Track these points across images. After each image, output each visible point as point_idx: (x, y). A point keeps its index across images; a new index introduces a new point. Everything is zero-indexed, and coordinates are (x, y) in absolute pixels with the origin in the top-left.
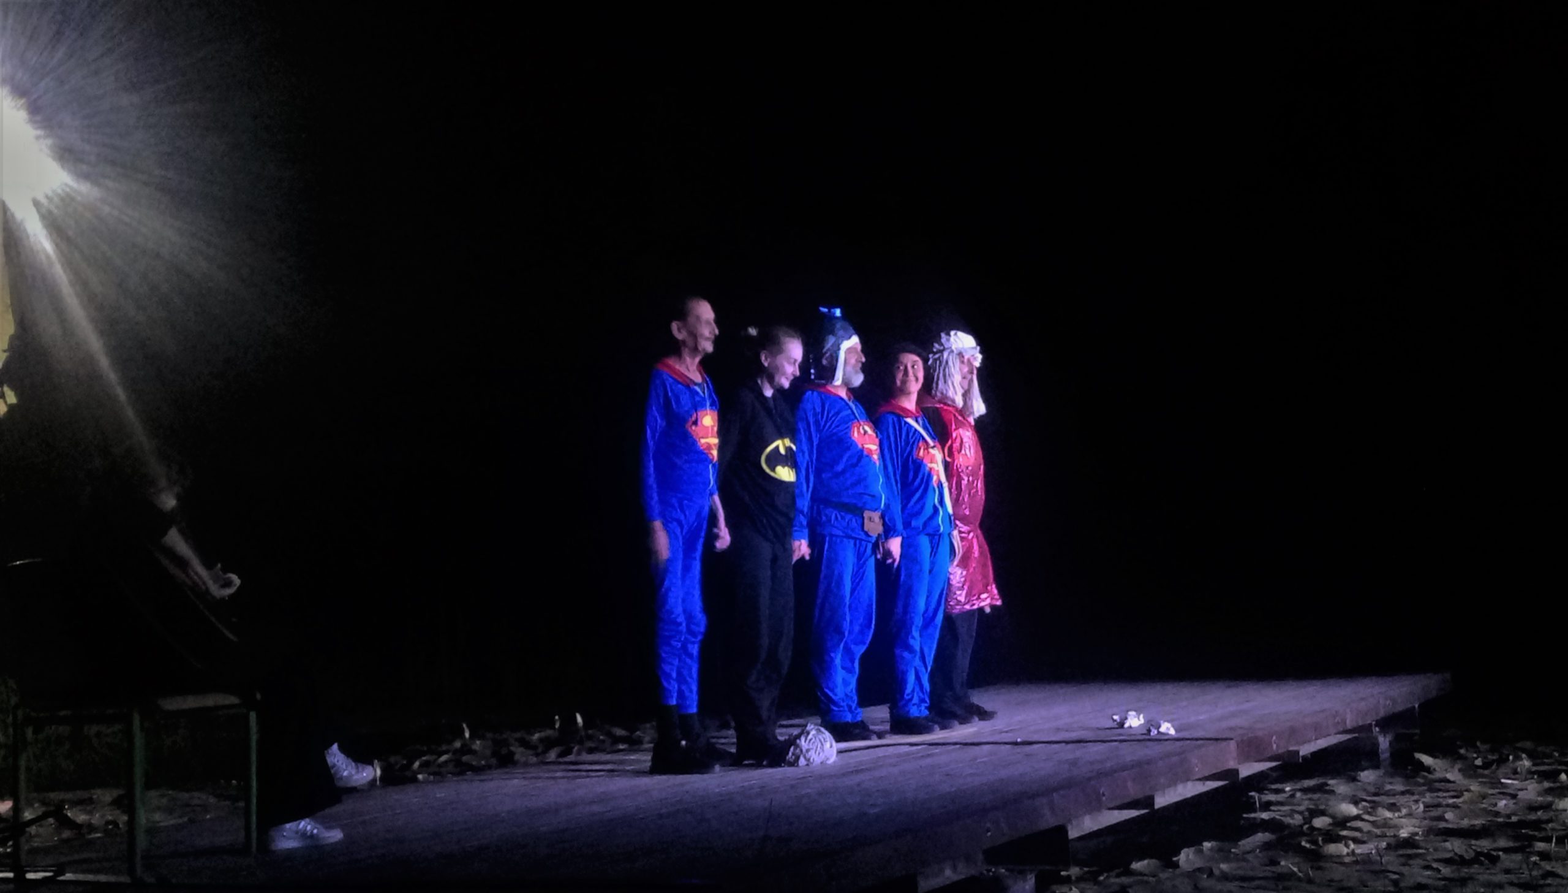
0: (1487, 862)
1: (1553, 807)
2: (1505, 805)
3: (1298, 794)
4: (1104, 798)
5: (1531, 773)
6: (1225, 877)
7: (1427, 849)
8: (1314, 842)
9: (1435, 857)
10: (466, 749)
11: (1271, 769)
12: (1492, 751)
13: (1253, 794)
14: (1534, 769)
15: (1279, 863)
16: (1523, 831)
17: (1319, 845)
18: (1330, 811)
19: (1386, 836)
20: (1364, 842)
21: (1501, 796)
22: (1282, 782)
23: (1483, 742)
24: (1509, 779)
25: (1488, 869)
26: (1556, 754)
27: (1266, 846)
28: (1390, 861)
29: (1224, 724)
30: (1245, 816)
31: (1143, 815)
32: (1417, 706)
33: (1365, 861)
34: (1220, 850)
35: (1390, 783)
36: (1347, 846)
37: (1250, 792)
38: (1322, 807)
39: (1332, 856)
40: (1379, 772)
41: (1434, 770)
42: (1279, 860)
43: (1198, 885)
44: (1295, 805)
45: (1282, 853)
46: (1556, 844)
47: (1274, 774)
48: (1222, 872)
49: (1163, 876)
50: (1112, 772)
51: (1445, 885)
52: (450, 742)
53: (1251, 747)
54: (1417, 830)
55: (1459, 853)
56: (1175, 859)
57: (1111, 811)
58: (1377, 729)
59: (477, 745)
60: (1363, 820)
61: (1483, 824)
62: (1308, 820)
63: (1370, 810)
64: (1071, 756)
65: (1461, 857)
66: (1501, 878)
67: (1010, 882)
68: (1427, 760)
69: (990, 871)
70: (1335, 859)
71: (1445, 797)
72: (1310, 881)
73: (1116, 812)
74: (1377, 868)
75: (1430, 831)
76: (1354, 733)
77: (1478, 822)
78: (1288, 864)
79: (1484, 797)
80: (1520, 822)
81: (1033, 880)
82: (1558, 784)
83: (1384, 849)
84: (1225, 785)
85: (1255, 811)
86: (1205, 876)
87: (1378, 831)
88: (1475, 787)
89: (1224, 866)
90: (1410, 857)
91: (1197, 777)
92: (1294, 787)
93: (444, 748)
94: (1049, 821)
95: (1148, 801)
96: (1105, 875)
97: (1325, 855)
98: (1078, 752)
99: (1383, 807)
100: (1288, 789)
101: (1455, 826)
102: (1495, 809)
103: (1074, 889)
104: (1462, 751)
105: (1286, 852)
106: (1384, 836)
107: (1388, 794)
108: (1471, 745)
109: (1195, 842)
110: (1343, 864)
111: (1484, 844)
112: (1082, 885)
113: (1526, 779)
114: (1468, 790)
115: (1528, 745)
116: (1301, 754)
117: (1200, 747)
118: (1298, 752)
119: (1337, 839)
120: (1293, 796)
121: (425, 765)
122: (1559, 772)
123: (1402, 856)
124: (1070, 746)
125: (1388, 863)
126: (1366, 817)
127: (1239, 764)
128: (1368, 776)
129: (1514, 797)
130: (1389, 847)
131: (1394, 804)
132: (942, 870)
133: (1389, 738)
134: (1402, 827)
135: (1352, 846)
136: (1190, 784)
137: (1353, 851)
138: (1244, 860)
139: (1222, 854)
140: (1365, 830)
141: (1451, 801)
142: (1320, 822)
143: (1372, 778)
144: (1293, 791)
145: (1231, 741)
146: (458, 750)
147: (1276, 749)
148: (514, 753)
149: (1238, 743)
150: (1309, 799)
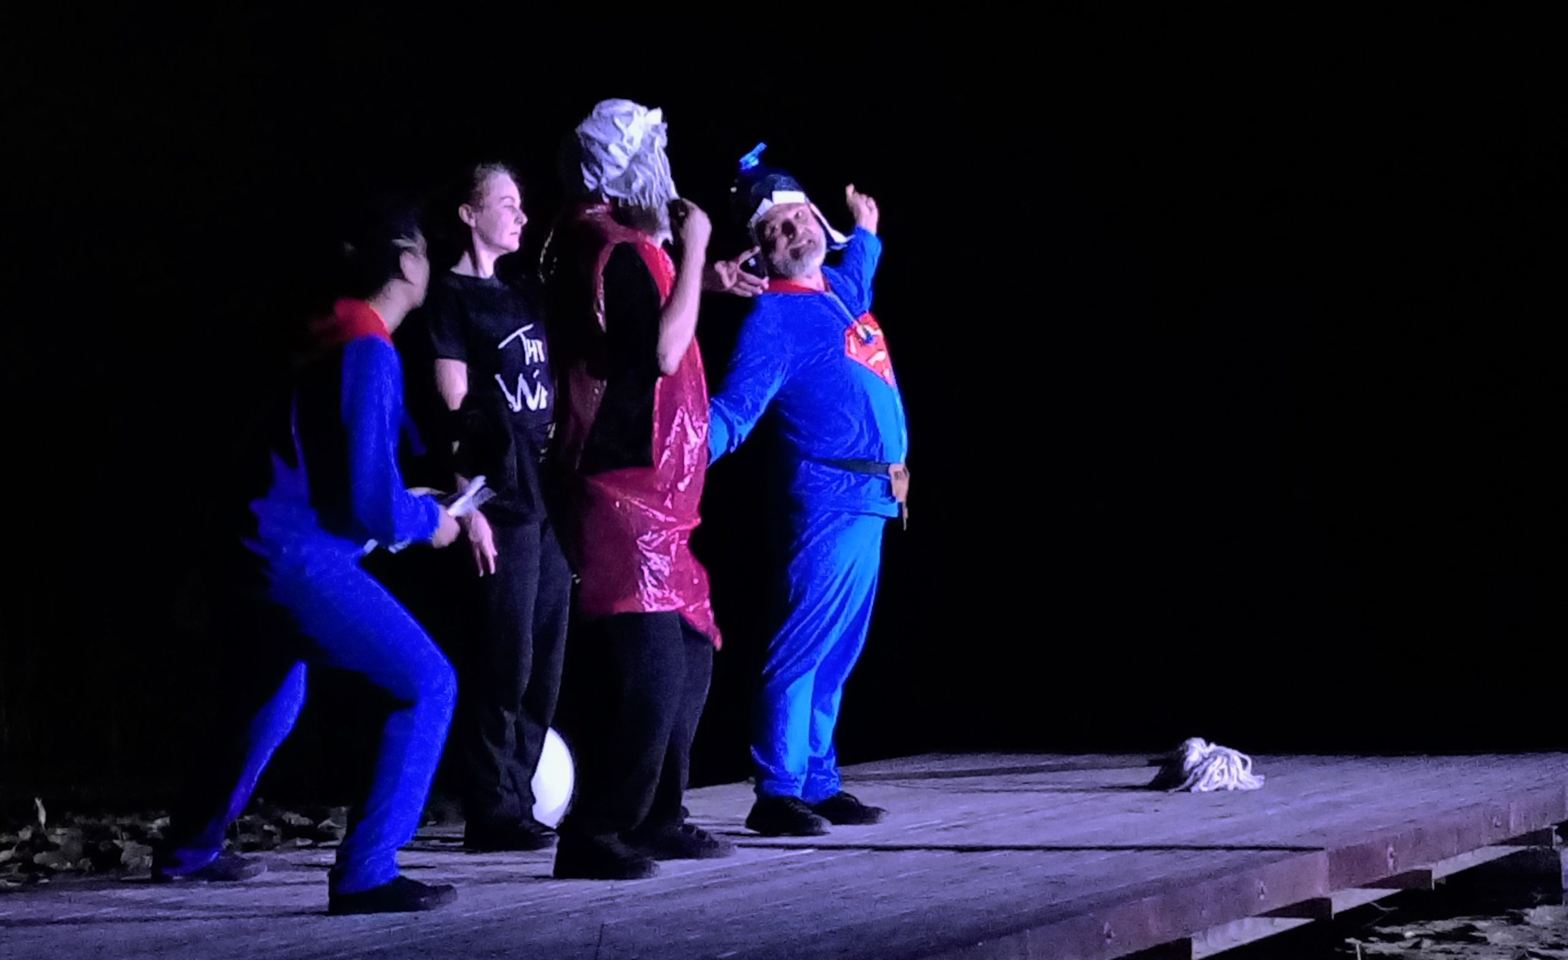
3: (1427, 943)
4: (1109, 941)
10: (40, 842)
11: (1383, 901)
13: (1348, 940)
22: (1400, 923)
29: (1305, 826)
37: (1348, 937)
40: (1560, 910)
47: (1387, 910)
50: (1122, 899)
52: (14, 831)
53: (1352, 863)
58: (1558, 839)
59: (58, 836)
64: (1051, 872)
76: (1520, 844)
84: (1312, 923)
91: (1265, 910)
92: (1418, 932)
100: (1409, 934)
116: (1435, 876)
117: (1272, 860)
118: (1429, 872)
120: (1417, 946)
124: (1051, 855)
127: (1332, 890)
128: (1541, 916)
136: (1248, 922)
143: (1548, 918)
144: (1417, 936)
145: (1320, 853)
146: (24, 844)
147: (1394, 867)
148: (121, 850)
149: (1331, 856)
150: (1442, 951)
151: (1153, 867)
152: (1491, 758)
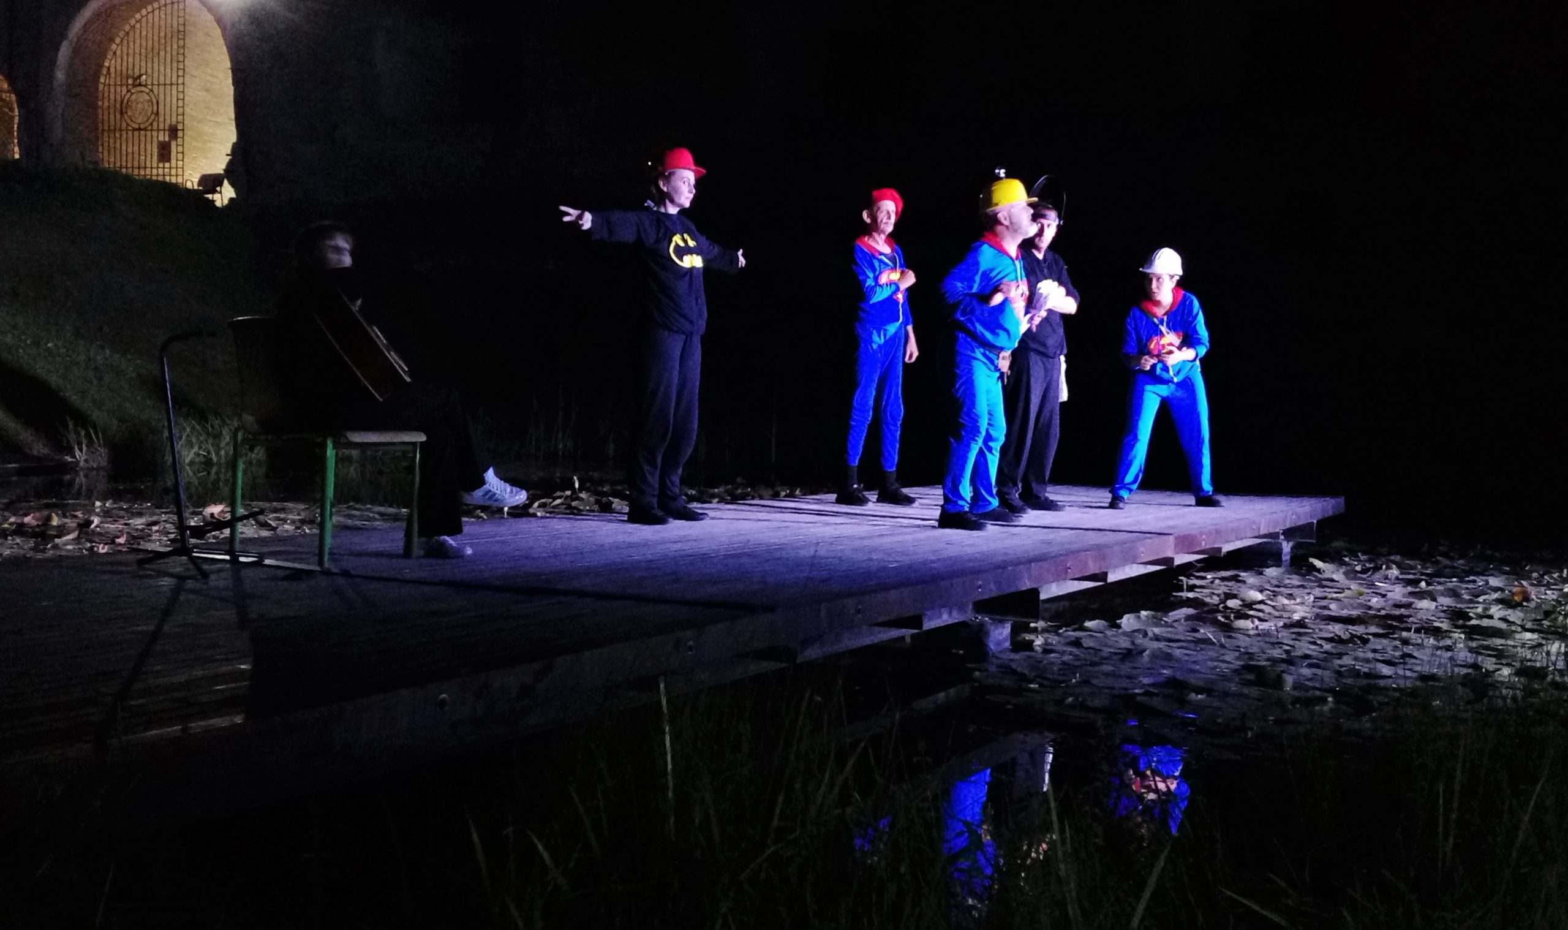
0: (1359, 642)
1: (1413, 606)
2: (1377, 602)
3: (1217, 581)
4: (1069, 570)
5: (1397, 578)
6: (1157, 638)
7: (1313, 629)
8: (1227, 618)
9: (1320, 636)
10: (576, 496)
11: (1198, 561)
12: (1370, 561)
13: (1180, 578)
14: (1401, 577)
15: (1199, 631)
16: (1389, 622)
17: (1231, 620)
18: (1242, 596)
19: (1282, 617)
20: (1266, 621)
21: (1374, 595)
22: (1204, 571)
23: (1364, 554)
24: (1382, 582)
25: (1359, 648)
26: (1420, 567)
27: (1188, 618)
28: (1285, 636)
29: (1165, 523)
30: (1174, 594)
31: (1098, 586)
32: (1315, 522)
33: (1266, 634)
34: (1154, 617)
35: (1289, 578)
36: (1253, 622)
38: (1236, 592)
39: (1240, 629)
40: (1280, 570)
41: (1324, 571)
42: (1198, 628)
43: (1136, 642)
44: (1214, 589)
45: (1201, 624)
46: (1414, 632)
47: (1198, 565)
48: (1154, 634)
49: (1109, 633)
50: (1077, 552)
51: (1325, 657)
52: (564, 490)
53: (1185, 542)
54: (1307, 614)
55: (1338, 633)
56: (1118, 621)
57: (1071, 581)
58: (1282, 537)
59: (584, 494)
60: (1266, 604)
61: (1359, 615)
62: (1223, 602)
63: (1272, 597)
65: (1340, 637)
66: (1370, 655)
67: (992, 628)
68: (1318, 563)
69: (977, 618)
70: (1241, 631)
71: (1330, 592)
72: (1222, 646)
73: (1076, 582)
74: (1273, 640)
75: (1318, 616)
76: (1264, 538)
77: (1355, 613)
78: (1206, 632)
79: (1361, 594)
80: (1387, 614)
81: (1009, 629)
82: (1418, 590)
83: (1282, 627)
84: (1164, 569)
85: (1182, 591)
86: (1141, 636)
87: (1277, 614)
88: (1354, 586)
89: (1157, 630)
90: (1299, 634)
91: (1143, 561)
92: (1215, 576)
93: (558, 494)
94: (1026, 585)
95: (1103, 576)
96: (1064, 629)
97: (1235, 627)
98: (1051, 535)
99: (1282, 595)
100: (1209, 576)
101: (1337, 615)
102: (1369, 604)
103: (1040, 637)
104: (1347, 559)
105: (1205, 623)
106: (1281, 617)
107: (1285, 586)
108: (1353, 554)
109: (1135, 610)
110: (1249, 636)
111: (1359, 630)
112: (1046, 635)
113: (1394, 584)
114: (1349, 589)
115: (1398, 558)
116: (1223, 550)
117: (1146, 538)
118: (1220, 549)
119: (1247, 617)
120: (1212, 582)
121: (541, 506)
122: (1421, 580)
123: (1293, 633)
125: (1283, 637)
126: (1269, 602)
127: (1175, 554)
128: (1271, 572)
129: (1384, 596)
130: (1285, 626)
131: (1291, 595)
132: (940, 616)
133: (1291, 544)
134: (1295, 612)
135: (1257, 622)
136: (1134, 565)
137: (1257, 627)
138: (1172, 626)
139: (1155, 620)
140: (1267, 611)
141: (1335, 595)
142: (1231, 603)
143: (1275, 574)
144: (1213, 578)
145: (1170, 536)
146: (567, 497)
147: (1204, 545)
148: (613, 503)
149: (1176, 538)
150: (1225, 585)
151: (1093, 538)
152: (1252, 498)
